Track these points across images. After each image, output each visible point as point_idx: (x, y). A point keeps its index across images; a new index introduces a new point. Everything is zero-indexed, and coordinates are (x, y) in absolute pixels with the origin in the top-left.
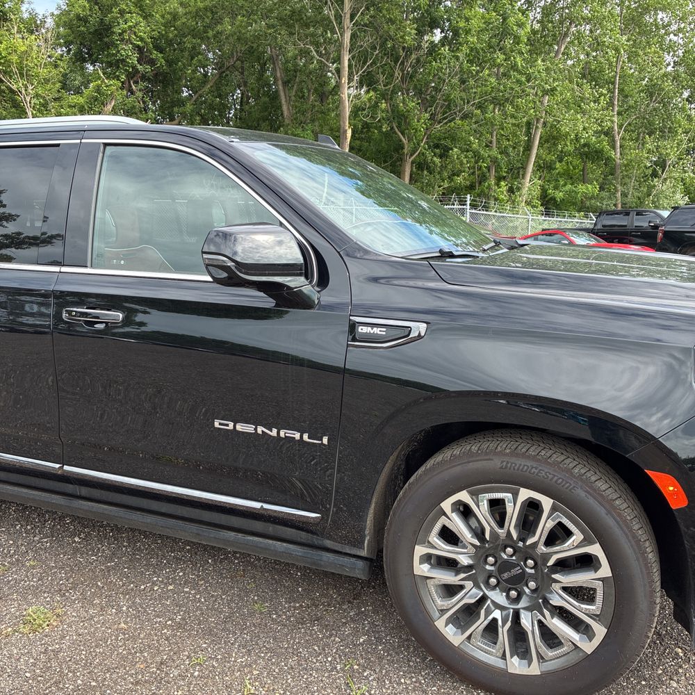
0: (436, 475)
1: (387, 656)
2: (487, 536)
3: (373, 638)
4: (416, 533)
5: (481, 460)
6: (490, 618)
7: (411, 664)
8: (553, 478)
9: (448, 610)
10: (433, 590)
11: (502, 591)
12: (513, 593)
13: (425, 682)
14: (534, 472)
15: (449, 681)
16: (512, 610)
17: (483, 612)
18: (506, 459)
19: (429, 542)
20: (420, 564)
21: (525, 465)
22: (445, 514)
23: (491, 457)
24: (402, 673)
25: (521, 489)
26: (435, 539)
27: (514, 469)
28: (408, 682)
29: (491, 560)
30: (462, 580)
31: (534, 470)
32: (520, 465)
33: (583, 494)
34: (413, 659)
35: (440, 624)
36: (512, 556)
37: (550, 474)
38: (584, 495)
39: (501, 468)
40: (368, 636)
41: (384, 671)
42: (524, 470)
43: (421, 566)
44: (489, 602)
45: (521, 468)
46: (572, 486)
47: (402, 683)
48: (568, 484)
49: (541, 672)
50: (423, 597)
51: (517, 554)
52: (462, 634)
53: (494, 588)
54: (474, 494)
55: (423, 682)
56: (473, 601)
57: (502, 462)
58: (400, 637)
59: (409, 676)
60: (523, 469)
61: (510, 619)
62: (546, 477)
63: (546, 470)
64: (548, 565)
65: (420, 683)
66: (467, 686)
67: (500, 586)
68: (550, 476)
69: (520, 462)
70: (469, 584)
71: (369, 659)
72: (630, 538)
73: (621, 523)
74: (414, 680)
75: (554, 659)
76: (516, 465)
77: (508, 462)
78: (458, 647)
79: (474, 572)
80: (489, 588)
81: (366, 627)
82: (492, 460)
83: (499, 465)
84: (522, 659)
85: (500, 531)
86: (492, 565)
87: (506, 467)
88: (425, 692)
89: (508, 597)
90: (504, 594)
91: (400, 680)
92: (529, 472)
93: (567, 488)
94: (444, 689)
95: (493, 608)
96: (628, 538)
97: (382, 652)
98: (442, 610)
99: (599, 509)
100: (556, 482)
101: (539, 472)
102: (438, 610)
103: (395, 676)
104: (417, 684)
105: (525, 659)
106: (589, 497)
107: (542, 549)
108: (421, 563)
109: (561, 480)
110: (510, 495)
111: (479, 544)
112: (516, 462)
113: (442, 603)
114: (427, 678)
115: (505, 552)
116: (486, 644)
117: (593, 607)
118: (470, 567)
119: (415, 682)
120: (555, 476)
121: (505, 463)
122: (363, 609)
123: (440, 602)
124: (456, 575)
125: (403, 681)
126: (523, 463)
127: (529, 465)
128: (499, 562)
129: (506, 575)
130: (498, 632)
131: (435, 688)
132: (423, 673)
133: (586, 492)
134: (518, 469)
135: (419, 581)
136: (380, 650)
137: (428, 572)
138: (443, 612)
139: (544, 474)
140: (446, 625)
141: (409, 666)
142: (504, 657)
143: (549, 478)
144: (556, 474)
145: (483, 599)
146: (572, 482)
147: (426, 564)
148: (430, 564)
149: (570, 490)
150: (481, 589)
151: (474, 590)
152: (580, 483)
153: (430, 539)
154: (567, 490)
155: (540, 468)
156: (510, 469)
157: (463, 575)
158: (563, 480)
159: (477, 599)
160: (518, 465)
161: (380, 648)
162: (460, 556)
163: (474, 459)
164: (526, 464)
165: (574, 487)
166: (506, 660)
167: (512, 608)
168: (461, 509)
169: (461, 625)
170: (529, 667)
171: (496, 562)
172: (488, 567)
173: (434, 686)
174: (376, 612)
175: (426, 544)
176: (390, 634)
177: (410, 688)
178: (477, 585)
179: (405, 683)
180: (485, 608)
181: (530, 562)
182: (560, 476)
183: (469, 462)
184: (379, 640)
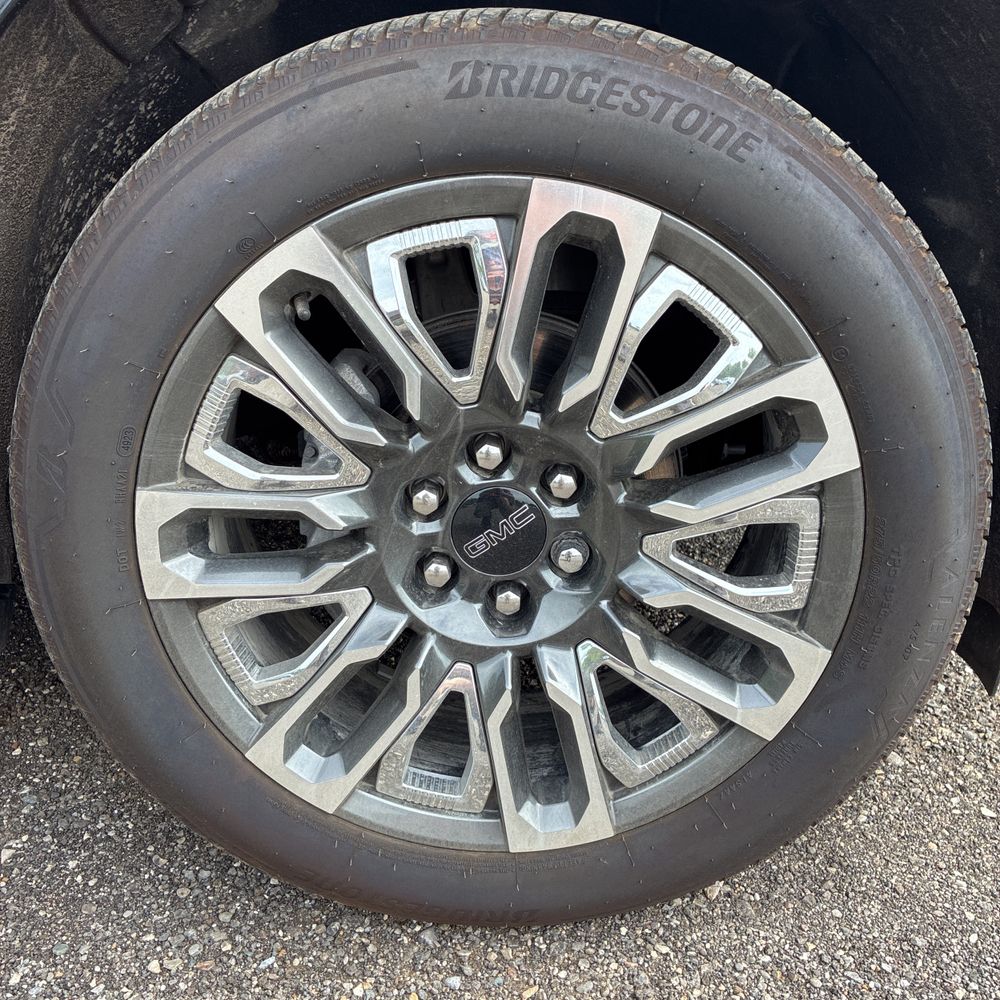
0: (182, 174)
1: (98, 886)
2: (413, 405)
3: (48, 839)
4: (132, 440)
5: (367, 75)
6: (440, 695)
7: (183, 892)
8: (662, 111)
9: (287, 702)
10: (225, 643)
11: (470, 597)
12: (510, 600)
13: (235, 945)
14: (591, 92)
15: (313, 920)
16: (509, 655)
17: (414, 682)
18: (473, 53)
19: (188, 470)
20: (163, 560)
21: (549, 70)
22: (237, 344)
23: (407, 57)
24: (150, 937)
25: (538, 183)
26: (211, 453)
27: (508, 91)
28: (173, 966)
29: (426, 499)
30: (329, 586)
31: (587, 84)
32: (532, 70)
33: (778, 163)
34: (189, 874)
35: (266, 753)
36: (498, 472)
37: (652, 93)
38: (782, 166)
39: (454, 93)
40: (32, 833)
41: (85, 949)
42: (550, 88)
43: (167, 565)
44: (431, 642)
45: (536, 81)
46: (736, 136)
47: (153, 975)
48: (721, 130)
49: (616, 828)
50: (192, 672)
51: (518, 460)
52: (348, 769)
53: (442, 593)
54: (350, 241)
55: (227, 947)
56: (375, 652)
57: (457, 68)
58: (143, 810)
59: (177, 940)
60: (543, 84)
61: (509, 686)
62: (636, 106)
63: (636, 80)
64: (637, 472)
65: (219, 955)
66: (376, 922)
67: (464, 581)
68: (655, 103)
69: (527, 60)
70: (355, 599)
71: (32, 915)
72: (936, 314)
73: (907, 261)
74: (194, 950)
75: (652, 780)
76: (514, 71)
77: (479, 68)
78: (338, 815)
79: (371, 550)
80: (425, 597)
81: (23, 805)
82: (413, 65)
83: (444, 83)
84: (548, 801)
85: (455, 380)
86: (429, 518)
87: (475, 85)
88: (235, 985)
89: (490, 614)
90: (478, 606)
91: (144, 966)
92: (572, 96)
93: (718, 145)
94: (303, 954)
95: (446, 662)
96: (927, 314)
97: (79, 879)
98: (265, 708)
99: (834, 216)
100: (677, 122)
101: (609, 91)
102: (253, 708)
103: (127, 956)
104: (209, 964)
105: (558, 800)
106: (801, 170)
107: (610, 421)
108: (167, 554)
109: (694, 115)
110: (488, 226)
111: (382, 441)
112: (514, 62)
113: (265, 683)
114: (238, 931)
115: (472, 461)
116: (429, 783)
117: (786, 590)
118: (356, 536)
119: (201, 958)
120: (669, 99)
121: (467, 73)
122: (18, 751)
123: (262, 681)
124: (306, 574)
125: (154, 966)
126: (541, 63)
127: (568, 65)
128: (454, 501)
129: (481, 544)
130: (466, 735)
131: (270, 961)
132: (225, 917)
133: (787, 151)
134: (524, 89)
135: (167, 619)
136: (74, 874)
137: (199, 579)
138: (271, 710)
139: (627, 96)
140: (289, 752)
141: (177, 902)
142: (493, 807)
143: (653, 111)
144: (674, 92)
145: (412, 636)
146: (736, 119)
147: (189, 556)
148: (205, 552)
149: (731, 152)
150: (402, 608)
151: (379, 613)
152: (764, 120)
153: (193, 459)
154: (723, 153)
155: (613, 73)
156: (490, 93)
157: (331, 569)
158: (703, 113)
159: (390, 641)
160: (521, 74)
161: (72, 864)
162: (314, 501)
163: (334, 76)
164: (551, 62)
165: (746, 136)
166: (499, 815)
167: (511, 648)
168: (303, 310)
169: (338, 741)
170: (577, 820)
171: (443, 504)
172: (418, 528)
173: (268, 953)
174: (60, 750)
175: (181, 479)
176: (108, 811)
177: (183, 986)
178: (384, 596)
179: (164, 970)
180: (419, 665)
181: (564, 482)
182: (688, 99)
183: (315, 93)
184: (69, 840)
